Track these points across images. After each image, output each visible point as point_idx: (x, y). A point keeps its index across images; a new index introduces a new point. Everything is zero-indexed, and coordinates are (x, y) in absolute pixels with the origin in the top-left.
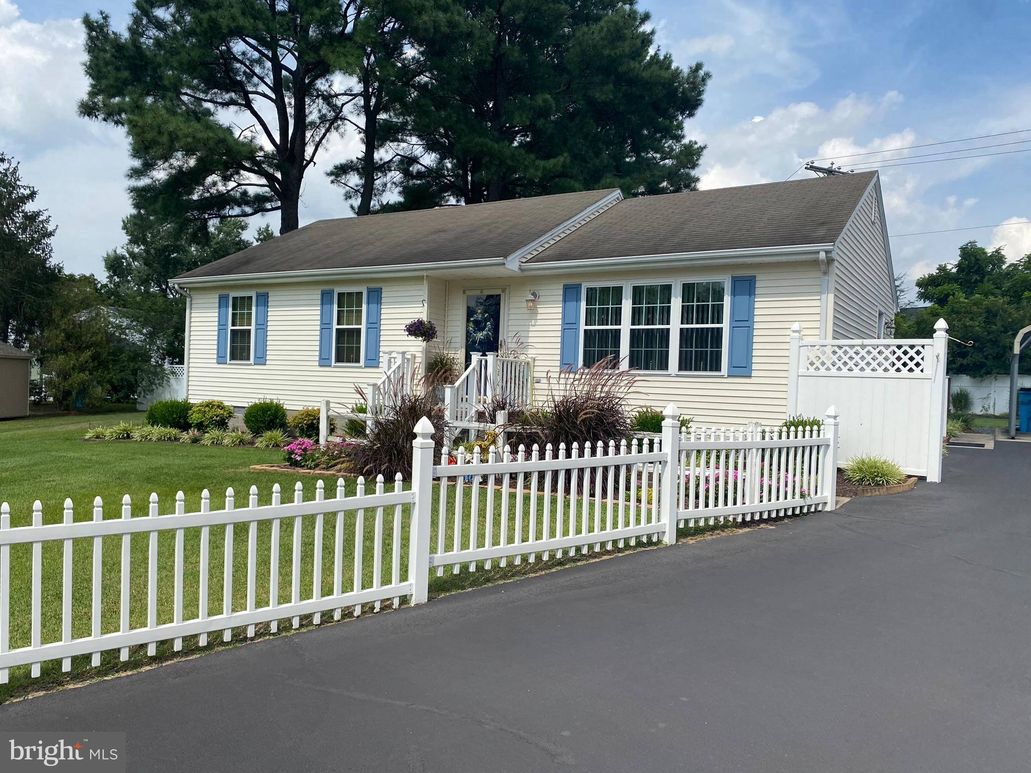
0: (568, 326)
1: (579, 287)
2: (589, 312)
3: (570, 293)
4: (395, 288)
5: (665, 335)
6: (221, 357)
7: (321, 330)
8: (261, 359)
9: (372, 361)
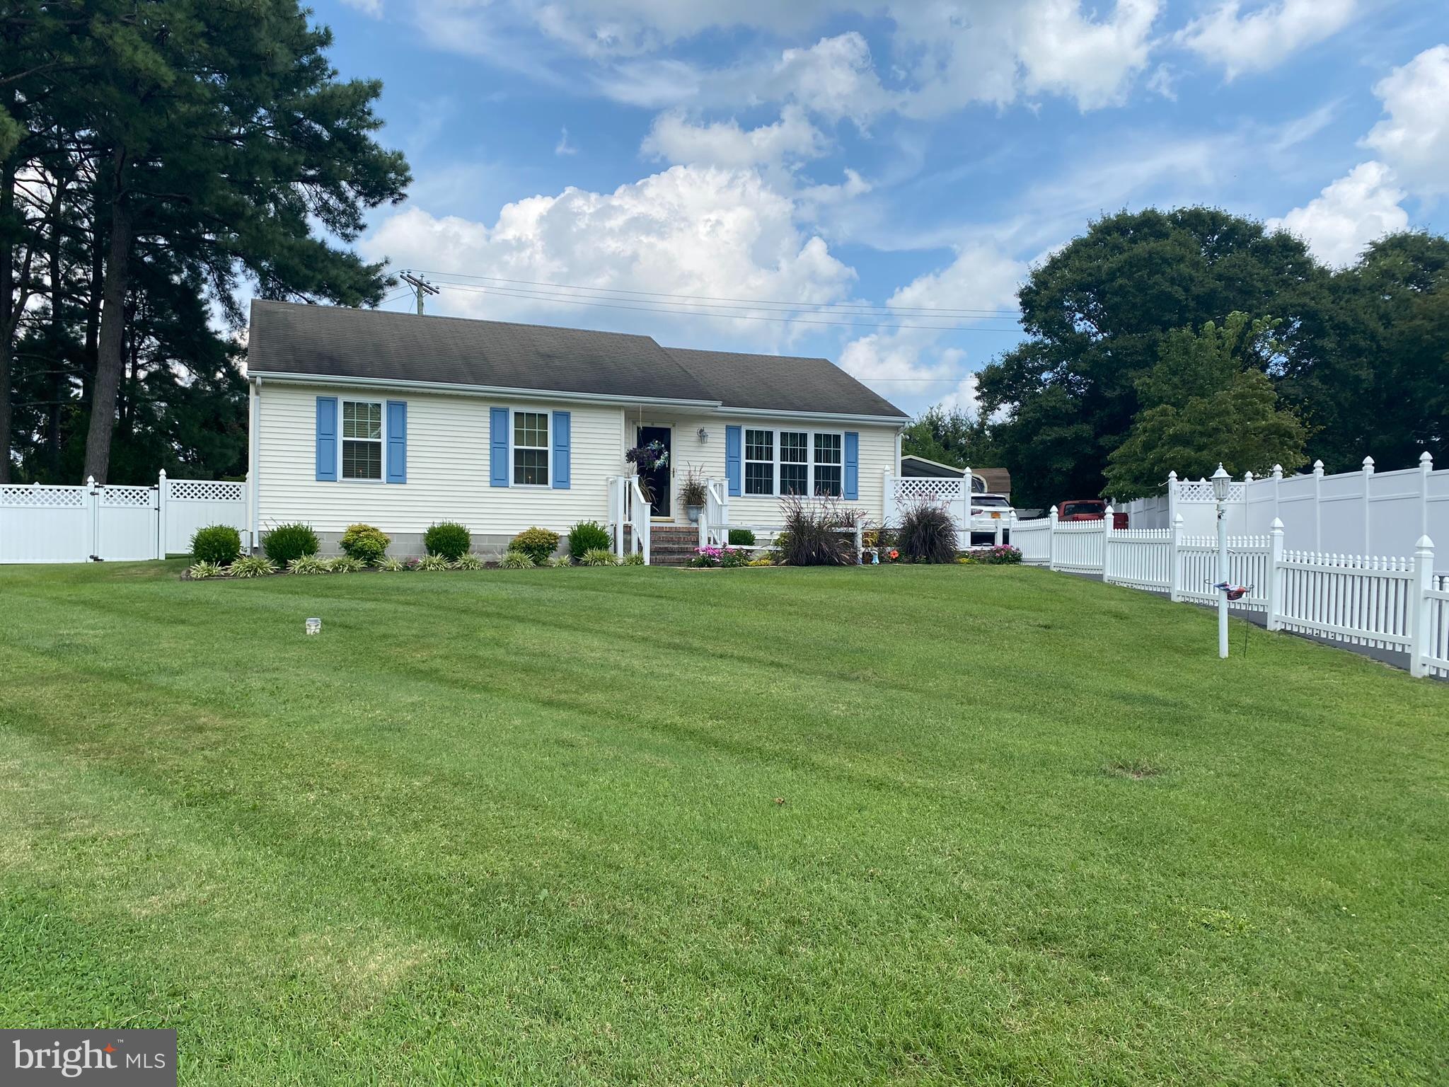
0: (731, 459)
1: (739, 429)
2: (749, 450)
3: (732, 432)
4: (585, 415)
5: (804, 469)
6: (325, 474)
7: (493, 449)
8: (398, 476)
9: (563, 482)
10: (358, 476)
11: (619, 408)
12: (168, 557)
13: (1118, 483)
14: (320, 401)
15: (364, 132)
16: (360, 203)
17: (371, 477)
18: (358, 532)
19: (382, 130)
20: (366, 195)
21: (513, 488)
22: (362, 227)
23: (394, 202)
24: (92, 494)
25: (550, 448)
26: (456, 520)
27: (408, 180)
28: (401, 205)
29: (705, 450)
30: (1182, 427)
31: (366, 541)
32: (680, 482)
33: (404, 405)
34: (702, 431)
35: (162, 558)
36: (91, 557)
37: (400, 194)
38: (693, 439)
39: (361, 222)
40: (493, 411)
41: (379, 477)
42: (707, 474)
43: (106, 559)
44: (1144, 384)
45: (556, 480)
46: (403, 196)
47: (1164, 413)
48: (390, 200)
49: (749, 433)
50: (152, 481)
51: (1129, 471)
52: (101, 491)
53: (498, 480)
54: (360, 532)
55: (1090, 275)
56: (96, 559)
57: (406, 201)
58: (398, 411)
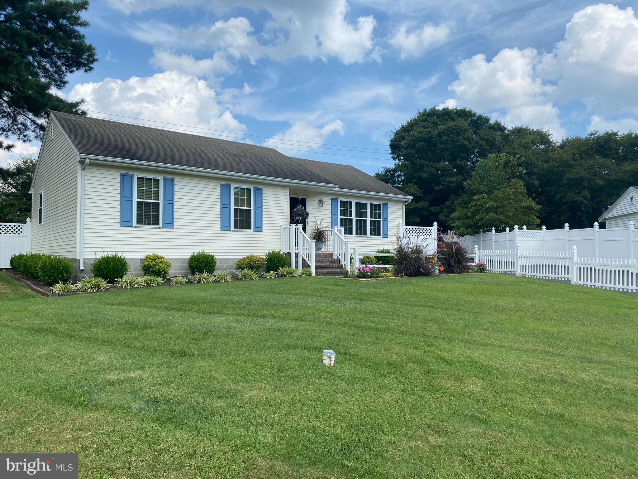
0: (334, 216)
1: (337, 200)
2: (342, 211)
3: (334, 201)
4: (270, 190)
5: (365, 222)
6: (125, 222)
7: (222, 209)
8: (169, 224)
9: (259, 228)
10: (145, 224)
11: (286, 187)
13: (459, 229)
14: (122, 176)
15: (77, 28)
16: (64, 68)
17: (153, 224)
19: (88, 28)
20: (67, 66)
21: (233, 231)
23: (86, 71)
25: (252, 208)
26: (208, 251)
27: (94, 60)
28: (89, 73)
29: (322, 210)
30: (491, 204)
31: (161, 265)
32: (311, 228)
33: (173, 180)
34: (320, 201)
37: (90, 67)
38: (316, 205)
39: (65, 80)
40: (222, 186)
41: (158, 224)
42: (324, 224)
44: (468, 184)
45: (255, 227)
47: (483, 198)
48: (84, 69)
49: (342, 202)
51: (464, 223)
53: (225, 227)
54: (155, 259)
55: (426, 134)
57: (93, 71)
58: (170, 183)
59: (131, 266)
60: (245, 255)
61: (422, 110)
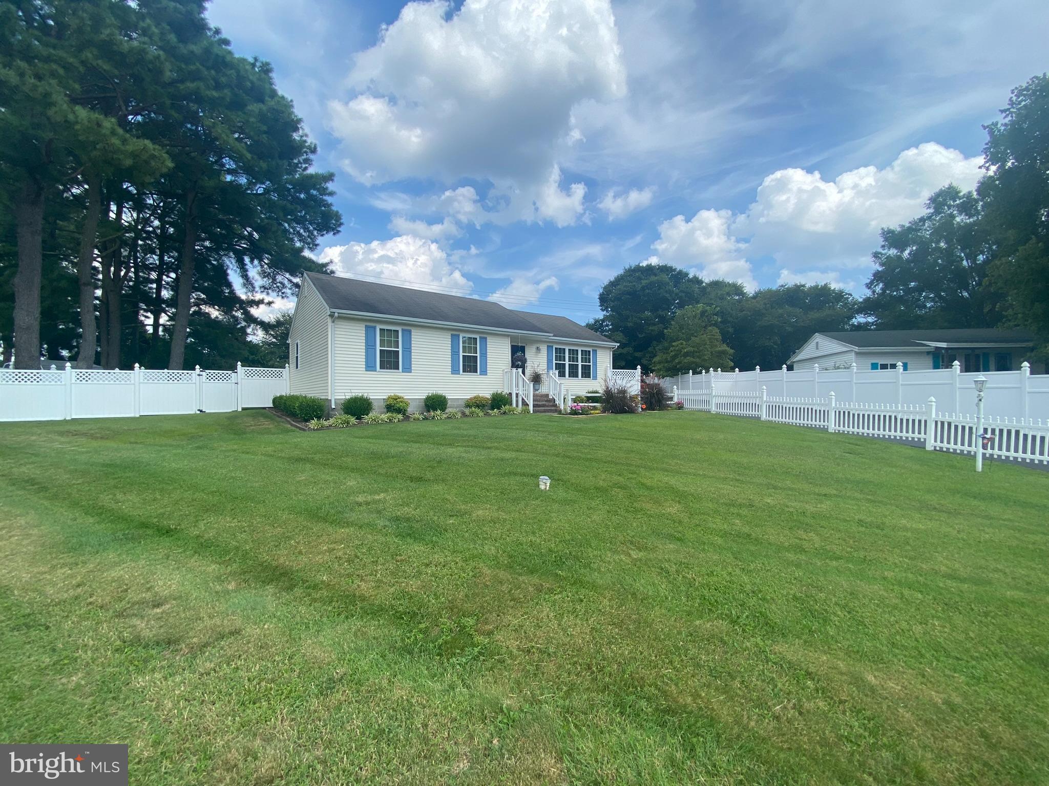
0: (550, 361)
1: (552, 347)
2: (556, 357)
3: (549, 348)
4: (494, 338)
5: (577, 366)
6: (370, 367)
7: (453, 355)
8: (408, 369)
9: (484, 372)
10: (387, 369)
11: (508, 336)
12: (244, 409)
13: (660, 372)
14: (367, 327)
15: (326, 198)
16: (315, 233)
17: (394, 369)
18: (396, 398)
19: (335, 197)
20: (318, 230)
21: (462, 375)
22: (317, 245)
23: (334, 234)
24: (199, 375)
25: (478, 355)
26: (441, 392)
27: (341, 224)
28: (338, 236)
29: (539, 356)
30: (689, 349)
33: (410, 331)
34: (538, 348)
35: (240, 410)
36: (199, 410)
38: (534, 351)
39: (316, 243)
40: (452, 335)
41: (398, 369)
42: (541, 368)
43: (207, 411)
44: (668, 332)
45: (481, 371)
46: (339, 232)
47: (682, 344)
49: (556, 349)
50: (233, 368)
51: (664, 367)
52: (204, 373)
53: (455, 371)
55: (631, 288)
56: (201, 411)
57: (340, 234)
58: (408, 334)
59: (375, 405)
60: (472, 396)
61: (627, 267)
